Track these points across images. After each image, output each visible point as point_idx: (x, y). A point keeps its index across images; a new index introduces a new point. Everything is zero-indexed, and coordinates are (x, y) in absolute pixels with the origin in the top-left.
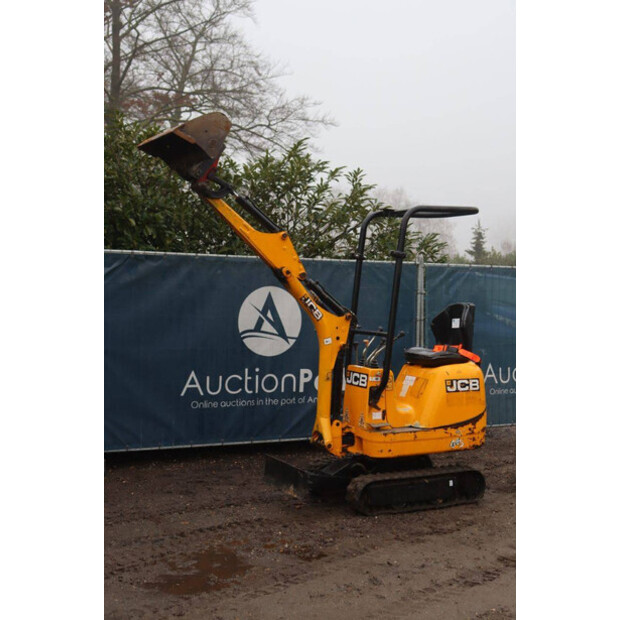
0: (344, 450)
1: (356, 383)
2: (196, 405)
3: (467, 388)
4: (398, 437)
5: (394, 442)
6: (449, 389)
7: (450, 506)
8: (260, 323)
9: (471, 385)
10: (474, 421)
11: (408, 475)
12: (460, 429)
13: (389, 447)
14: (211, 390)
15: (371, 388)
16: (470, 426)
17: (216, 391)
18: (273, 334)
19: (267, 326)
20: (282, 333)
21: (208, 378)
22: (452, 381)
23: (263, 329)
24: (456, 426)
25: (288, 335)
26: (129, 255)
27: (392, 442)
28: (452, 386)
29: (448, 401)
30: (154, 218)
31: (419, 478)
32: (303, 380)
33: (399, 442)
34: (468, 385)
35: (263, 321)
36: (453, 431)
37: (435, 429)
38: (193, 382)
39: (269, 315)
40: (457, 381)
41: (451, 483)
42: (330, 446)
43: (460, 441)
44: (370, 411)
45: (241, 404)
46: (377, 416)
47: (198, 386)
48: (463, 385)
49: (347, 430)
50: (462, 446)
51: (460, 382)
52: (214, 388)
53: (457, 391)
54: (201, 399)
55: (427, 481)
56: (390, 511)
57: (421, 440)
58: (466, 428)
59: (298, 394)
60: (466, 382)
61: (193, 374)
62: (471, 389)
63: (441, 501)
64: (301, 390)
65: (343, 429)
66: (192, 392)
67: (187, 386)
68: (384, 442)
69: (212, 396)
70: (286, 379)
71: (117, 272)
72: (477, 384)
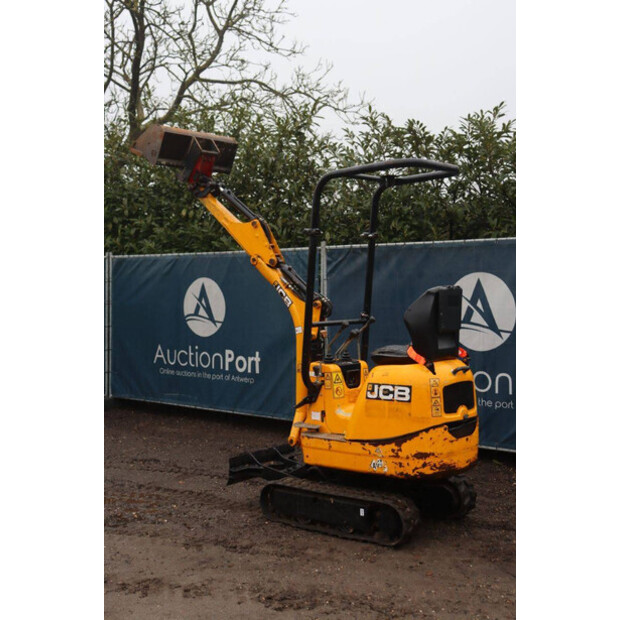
3: (391, 396)
6: (370, 396)
7: (357, 540)
8: (469, 314)
9: (397, 393)
10: (400, 440)
12: (380, 446)
16: (393, 446)
18: (483, 326)
19: (477, 317)
22: (373, 385)
23: (472, 320)
24: (376, 443)
26: (349, 250)
28: (372, 391)
29: (367, 409)
31: (324, 495)
34: (393, 393)
35: (472, 311)
36: (372, 449)
37: (351, 441)
39: (479, 304)
40: (379, 385)
41: (362, 512)
43: (382, 463)
44: (309, 410)
46: (316, 416)
48: (388, 392)
50: (386, 470)
51: (382, 387)
53: (378, 398)
55: (332, 500)
57: (335, 451)
58: (388, 448)
60: (391, 389)
62: (396, 398)
63: (351, 531)
70: (500, 379)
71: (342, 265)
72: (407, 393)
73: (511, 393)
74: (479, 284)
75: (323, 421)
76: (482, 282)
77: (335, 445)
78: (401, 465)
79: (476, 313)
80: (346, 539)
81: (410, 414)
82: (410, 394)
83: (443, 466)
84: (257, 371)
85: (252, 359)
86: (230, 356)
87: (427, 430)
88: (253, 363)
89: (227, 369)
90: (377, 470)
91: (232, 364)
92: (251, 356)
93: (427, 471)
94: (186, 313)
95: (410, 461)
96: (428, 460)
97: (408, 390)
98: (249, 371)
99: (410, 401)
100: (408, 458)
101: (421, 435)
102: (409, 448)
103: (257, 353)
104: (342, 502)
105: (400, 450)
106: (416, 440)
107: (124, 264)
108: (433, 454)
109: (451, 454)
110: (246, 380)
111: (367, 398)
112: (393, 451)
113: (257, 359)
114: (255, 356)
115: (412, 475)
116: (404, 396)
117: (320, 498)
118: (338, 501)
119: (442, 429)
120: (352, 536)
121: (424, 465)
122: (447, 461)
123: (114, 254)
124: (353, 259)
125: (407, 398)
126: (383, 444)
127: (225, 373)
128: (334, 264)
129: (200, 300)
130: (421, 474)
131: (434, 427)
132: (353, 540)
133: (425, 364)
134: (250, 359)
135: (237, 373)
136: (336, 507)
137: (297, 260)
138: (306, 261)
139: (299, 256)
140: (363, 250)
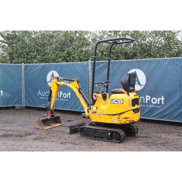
73: (144, 102)
75: (97, 110)
76: (136, 71)
77: (101, 116)
78: (120, 121)
80: (105, 141)
81: (123, 107)
82: (123, 102)
83: (131, 121)
84: (70, 97)
86: (61, 93)
87: (127, 111)
88: (68, 95)
89: (60, 97)
90: (113, 123)
91: (62, 96)
93: (128, 122)
94: (47, 81)
95: (123, 120)
96: (128, 119)
97: (122, 100)
98: (67, 97)
99: (123, 104)
100: (122, 119)
101: (126, 113)
102: (122, 116)
103: (70, 92)
104: (103, 131)
105: (120, 117)
106: (124, 114)
107: (28, 67)
108: (129, 118)
109: (133, 118)
110: (66, 100)
111: (111, 103)
112: (118, 117)
113: (70, 94)
114: (69, 93)
115: (123, 123)
116: (121, 102)
117: (97, 130)
118: (102, 131)
119: (131, 111)
120: (106, 140)
121: (127, 121)
122: (133, 120)
123: (24, 63)
125: (122, 103)
126: (115, 115)
127: (60, 98)
129: (52, 77)
130: (126, 123)
131: (129, 110)
132: (107, 141)
133: (127, 94)
134: (67, 94)
135: (64, 98)
136: (102, 133)
137: (81, 65)
138: (84, 66)
139: (82, 64)
140: (102, 62)
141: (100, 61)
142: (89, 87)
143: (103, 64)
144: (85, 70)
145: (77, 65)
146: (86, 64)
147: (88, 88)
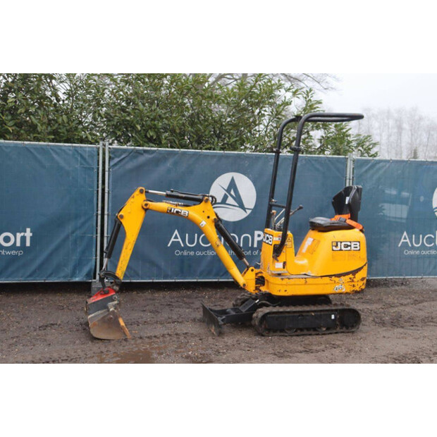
0: (257, 288)
1: (267, 241)
2: (178, 253)
3: (349, 248)
4: (292, 281)
5: (289, 285)
6: (334, 248)
7: (331, 333)
8: (225, 198)
9: (353, 246)
10: (354, 272)
11: (299, 309)
12: (342, 278)
13: (285, 288)
14: (189, 243)
15: (274, 245)
16: (351, 276)
17: (193, 243)
18: (235, 206)
19: (230, 200)
20: (241, 206)
21: (187, 235)
22: (337, 243)
23: (227, 202)
24: (339, 276)
25: (246, 207)
26: (133, 150)
27: (286, 285)
28: (337, 246)
29: (333, 257)
30: (155, 125)
31: (308, 312)
32: (257, 239)
33: (292, 285)
34: (350, 246)
35: (227, 197)
36: (337, 279)
37: (322, 277)
38: (176, 237)
39: (232, 192)
40: (341, 242)
41: (333, 317)
42: (244, 285)
43: (343, 286)
44: (273, 262)
45: (211, 253)
46: (279, 265)
47: (180, 240)
48: (347, 246)
49: (260, 275)
50: (344, 290)
51: (343, 244)
52: (191, 241)
53: (341, 250)
54: (182, 249)
55: (313, 314)
56: (282, 334)
57: (309, 284)
58: (347, 278)
59: (252, 248)
60: (349, 244)
61: (176, 232)
62: (353, 248)
63: (324, 329)
64: (255, 246)
65: (256, 274)
66: (176, 244)
67: (172, 240)
68: (282, 285)
69: (189, 247)
70: (244, 238)
71: (124, 161)
72: (358, 246)
73: (250, 246)
74: (233, 180)
75: (284, 268)
76: (235, 178)
77: (309, 281)
78: (354, 286)
79: (230, 198)
81: (360, 257)
84: (28, 244)
85: (22, 234)
88: (23, 239)
90: (338, 291)
92: (20, 233)
95: (359, 283)
97: (358, 244)
98: (18, 244)
99: (360, 250)
100: (358, 281)
102: (359, 275)
103: (28, 230)
104: (319, 313)
105: (354, 278)
106: (362, 271)
110: (13, 252)
111: (333, 250)
112: (350, 278)
113: (28, 234)
114: (25, 232)
115: (358, 290)
117: (304, 314)
118: (316, 314)
120: (326, 332)
121: (363, 284)
124: (135, 157)
125: (358, 249)
126: (344, 276)
128: (117, 160)
130: (362, 289)
134: (19, 235)
136: (316, 317)
137: (74, 155)
138: (86, 156)
139: (76, 150)
140: (145, 151)
141: (141, 148)
142: (99, 212)
143: (147, 156)
144: (86, 166)
145: (58, 151)
146: (89, 152)
147: (95, 218)
